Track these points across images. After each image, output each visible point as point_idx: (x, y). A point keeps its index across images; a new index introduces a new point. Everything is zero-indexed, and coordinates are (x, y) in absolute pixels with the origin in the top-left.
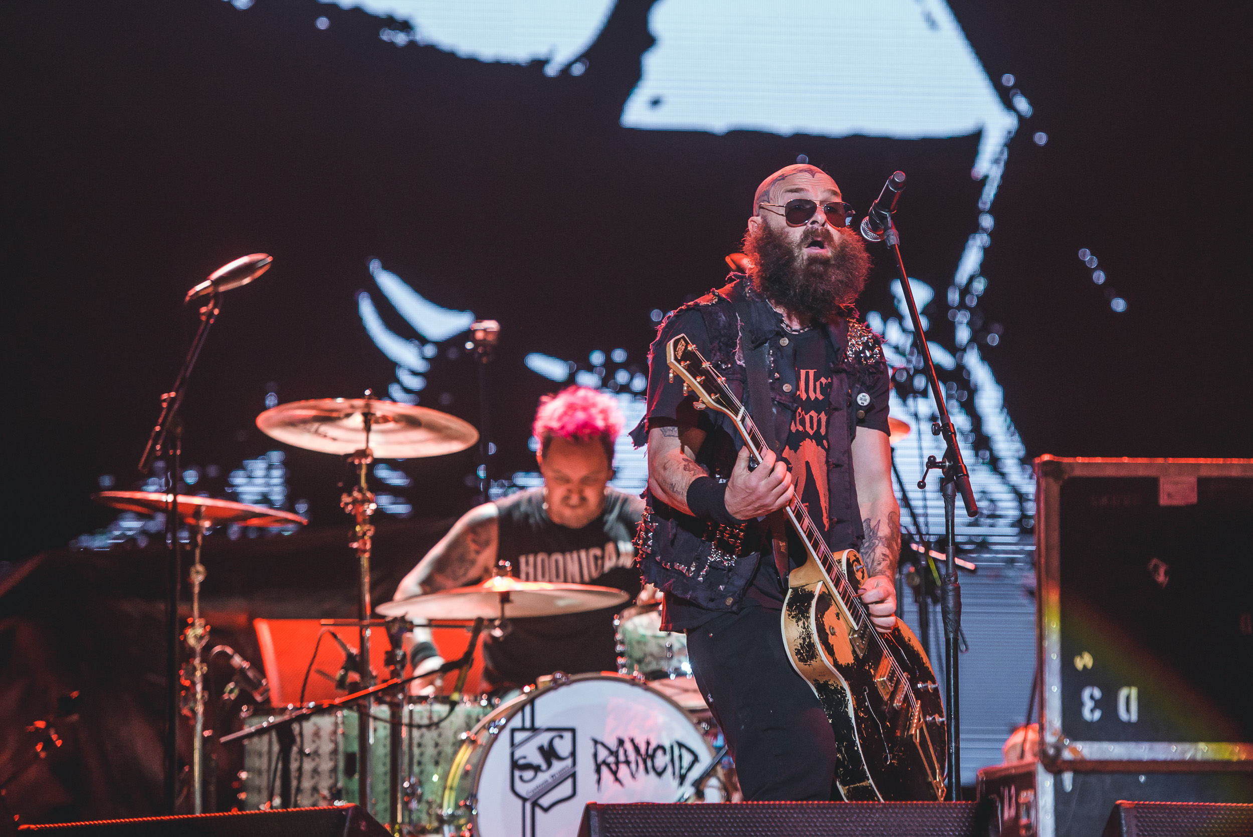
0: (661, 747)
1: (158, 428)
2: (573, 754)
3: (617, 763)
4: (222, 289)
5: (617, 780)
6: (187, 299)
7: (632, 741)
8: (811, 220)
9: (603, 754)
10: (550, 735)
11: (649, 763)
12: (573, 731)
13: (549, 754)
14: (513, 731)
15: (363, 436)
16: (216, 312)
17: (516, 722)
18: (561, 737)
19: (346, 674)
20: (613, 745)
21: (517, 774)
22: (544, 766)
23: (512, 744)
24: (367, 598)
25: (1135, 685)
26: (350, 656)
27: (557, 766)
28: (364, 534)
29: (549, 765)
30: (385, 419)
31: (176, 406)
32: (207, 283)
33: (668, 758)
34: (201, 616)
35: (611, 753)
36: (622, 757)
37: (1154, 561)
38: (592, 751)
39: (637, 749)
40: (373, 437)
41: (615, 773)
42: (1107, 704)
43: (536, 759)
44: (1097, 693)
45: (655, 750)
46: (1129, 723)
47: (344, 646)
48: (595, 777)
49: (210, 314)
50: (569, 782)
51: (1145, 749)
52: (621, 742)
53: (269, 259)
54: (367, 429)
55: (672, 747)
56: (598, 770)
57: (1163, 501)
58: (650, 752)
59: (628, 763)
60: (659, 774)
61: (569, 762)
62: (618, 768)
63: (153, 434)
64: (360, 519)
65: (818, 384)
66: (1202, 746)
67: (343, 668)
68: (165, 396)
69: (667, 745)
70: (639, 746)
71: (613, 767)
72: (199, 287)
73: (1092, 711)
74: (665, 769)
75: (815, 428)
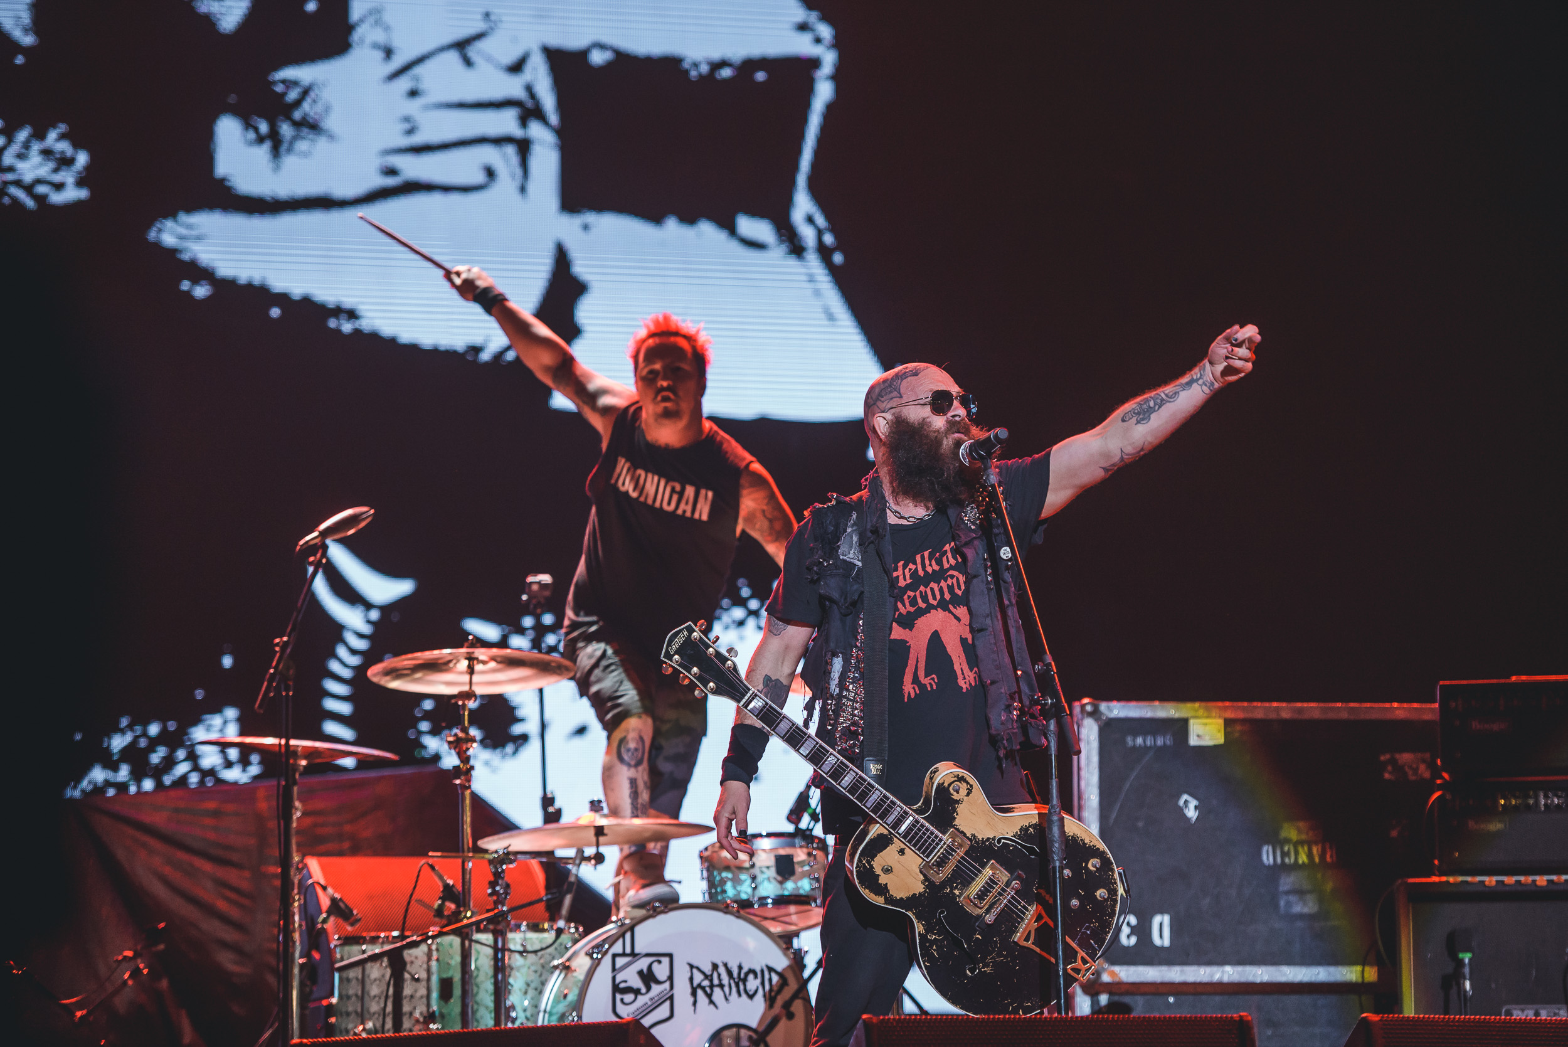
0: (752, 971)
1: (272, 671)
2: (671, 978)
3: (712, 986)
4: (329, 539)
5: (711, 1002)
6: (298, 548)
7: (725, 965)
9: (698, 978)
10: (650, 960)
11: (741, 987)
12: (670, 956)
13: (648, 977)
14: (614, 956)
15: (466, 678)
16: (324, 562)
17: (618, 948)
18: (660, 962)
19: (443, 903)
20: (707, 969)
21: (618, 997)
22: (644, 990)
23: (614, 969)
24: (469, 832)
25: (1166, 913)
26: (447, 887)
27: (656, 989)
28: (468, 771)
29: (649, 989)
30: (489, 662)
31: (289, 650)
32: (315, 534)
33: (759, 981)
35: (706, 977)
36: (716, 982)
37: (1185, 797)
38: (689, 975)
39: (730, 973)
40: (477, 677)
41: (709, 996)
42: (1142, 931)
43: (637, 983)
44: (1133, 920)
45: (747, 974)
46: (1162, 948)
47: (441, 878)
48: (692, 999)
49: (318, 564)
50: (667, 1004)
51: (1177, 972)
52: (715, 967)
53: (372, 512)
54: (471, 671)
55: (762, 971)
56: (694, 993)
57: (1193, 741)
58: (742, 976)
59: (721, 986)
60: (751, 997)
61: (667, 985)
62: (712, 991)
63: (268, 676)
66: (1228, 969)
67: (440, 898)
68: (277, 640)
69: (758, 970)
70: (732, 970)
71: (708, 990)
72: (308, 538)
73: (1128, 936)
74: (756, 992)
75: (938, 597)
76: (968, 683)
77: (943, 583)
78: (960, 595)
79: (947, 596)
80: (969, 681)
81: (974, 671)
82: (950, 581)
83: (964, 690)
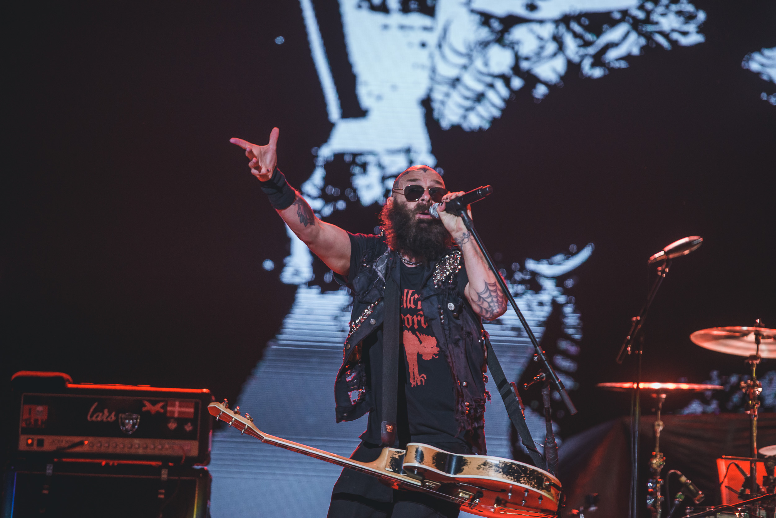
1: (629, 338)
4: (671, 256)
6: (650, 261)
8: (421, 199)
15: (755, 346)
16: (667, 270)
19: (744, 490)
24: (755, 445)
26: (746, 478)
28: (754, 406)
30: (769, 337)
31: (640, 325)
32: (662, 253)
34: (660, 452)
40: (762, 347)
47: (742, 472)
49: (663, 271)
53: (701, 240)
54: (757, 342)
63: (626, 341)
64: (751, 397)
65: (412, 298)
67: (743, 486)
68: (634, 319)
72: (657, 255)
75: (411, 325)
76: (416, 382)
77: (415, 317)
78: (425, 328)
79: (416, 327)
80: (417, 381)
81: (421, 376)
82: (419, 318)
83: (412, 386)
